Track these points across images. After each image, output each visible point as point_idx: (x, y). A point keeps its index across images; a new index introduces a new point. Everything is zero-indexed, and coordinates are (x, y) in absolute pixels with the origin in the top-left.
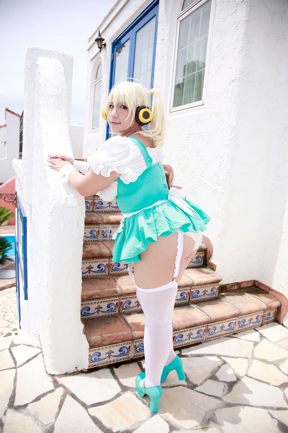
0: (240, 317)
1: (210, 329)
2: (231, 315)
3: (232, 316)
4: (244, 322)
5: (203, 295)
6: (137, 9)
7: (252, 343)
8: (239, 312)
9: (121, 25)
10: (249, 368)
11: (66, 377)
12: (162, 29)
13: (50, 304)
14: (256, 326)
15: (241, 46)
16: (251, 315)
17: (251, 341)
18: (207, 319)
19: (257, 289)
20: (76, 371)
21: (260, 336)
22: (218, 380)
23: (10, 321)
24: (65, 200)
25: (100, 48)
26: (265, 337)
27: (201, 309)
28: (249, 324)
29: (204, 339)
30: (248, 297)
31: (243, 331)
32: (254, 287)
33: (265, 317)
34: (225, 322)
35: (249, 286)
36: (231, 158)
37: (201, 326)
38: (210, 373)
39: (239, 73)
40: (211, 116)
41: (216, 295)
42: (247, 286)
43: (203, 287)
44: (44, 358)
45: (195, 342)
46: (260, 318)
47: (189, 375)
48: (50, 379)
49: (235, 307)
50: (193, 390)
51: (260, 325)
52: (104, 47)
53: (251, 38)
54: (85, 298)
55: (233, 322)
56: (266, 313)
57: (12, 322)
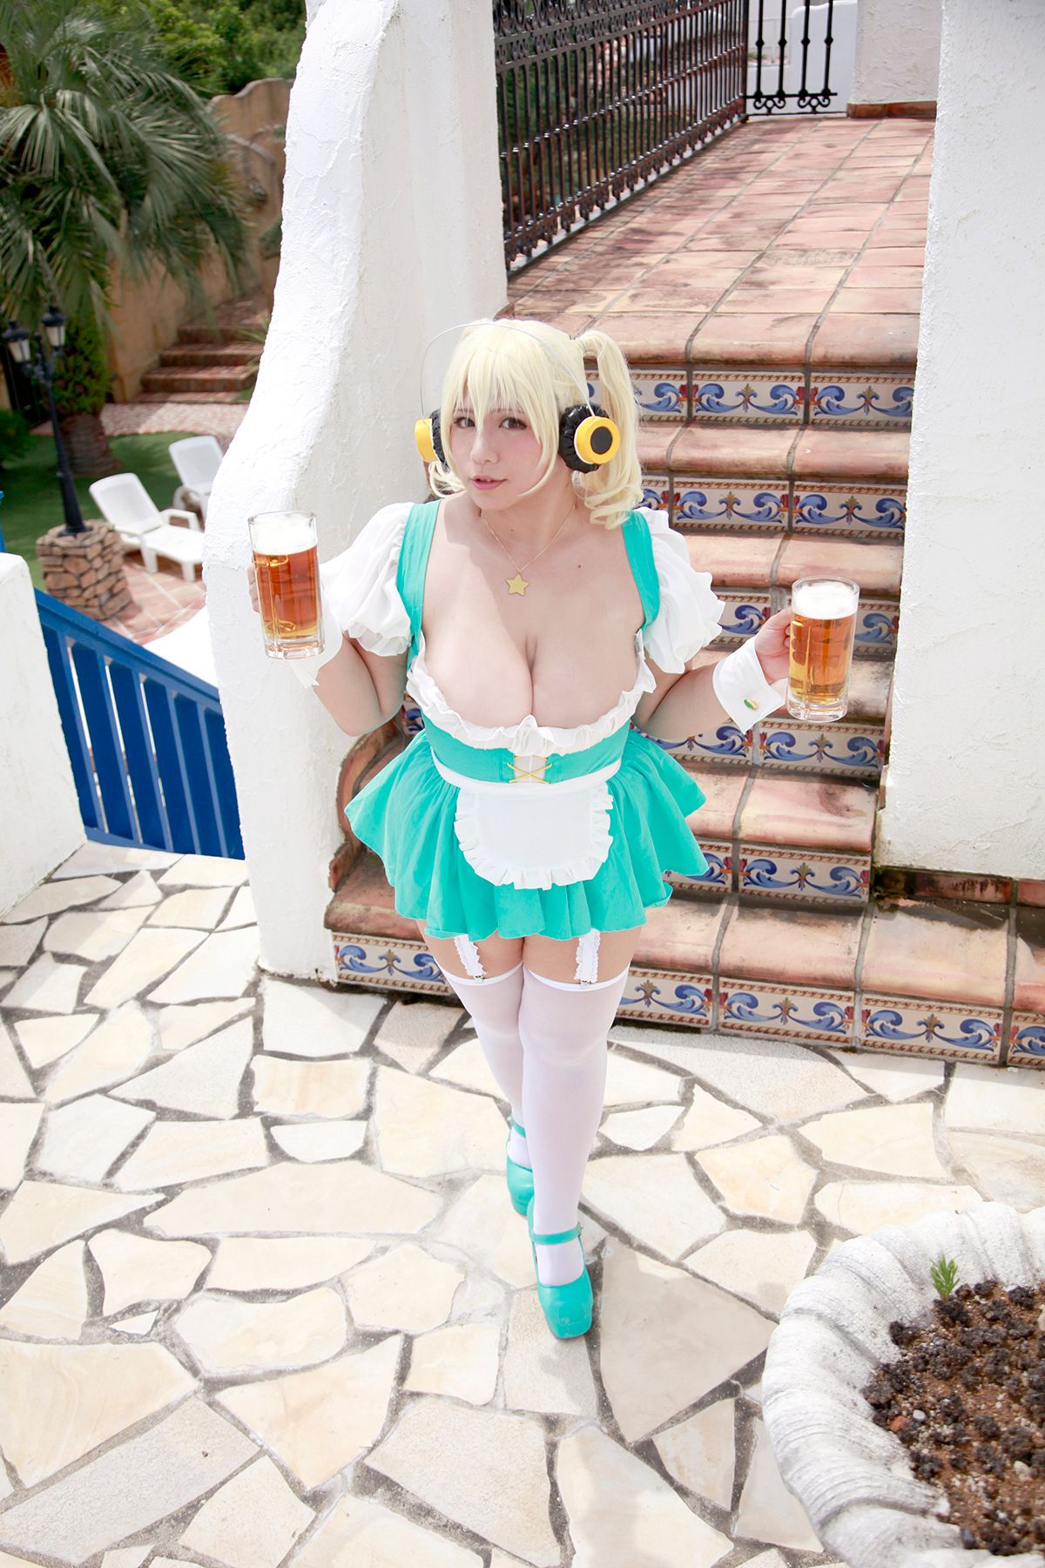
0: (866, 996)
1: (730, 996)
4: (895, 1023)
5: (799, 885)
7: (862, 1097)
14: (965, 1057)
16: (929, 1007)
17: (867, 1089)
18: (704, 957)
21: (929, 1092)
26: (940, 1101)
28: (924, 1036)
29: (709, 1023)
33: (1020, 1038)
34: (794, 991)
37: (688, 975)
41: (861, 896)
43: (788, 854)
45: (672, 1018)
46: (984, 1033)
49: (856, 955)
55: (835, 1006)
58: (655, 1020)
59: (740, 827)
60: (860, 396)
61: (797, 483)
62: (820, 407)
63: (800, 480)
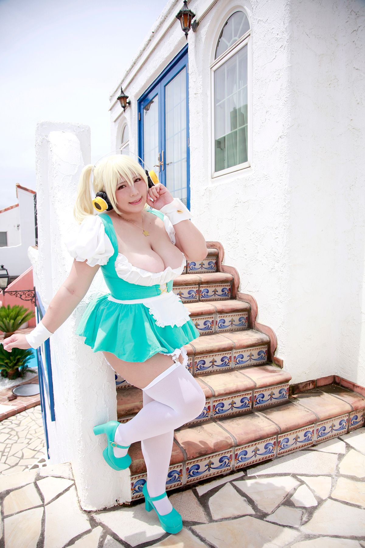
0: (317, 424)
1: (281, 441)
2: (306, 422)
3: (308, 423)
4: (324, 430)
5: (270, 399)
6: (163, 60)
7: (337, 456)
8: (315, 418)
9: (147, 79)
10: (333, 488)
11: (105, 513)
12: (194, 82)
13: (80, 423)
14: (340, 434)
15: (286, 96)
16: (333, 420)
17: (334, 454)
18: (275, 429)
19: (339, 387)
20: (117, 505)
21: (347, 447)
22: (294, 506)
23: (35, 449)
24: (89, 298)
25: (124, 107)
26: (352, 448)
27: (268, 416)
28: (331, 432)
29: (275, 455)
30: (327, 397)
31: (324, 442)
32: (334, 384)
33: (351, 421)
34: (299, 431)
35: (328, 383)
36: (288, 228)
37: (269, 438)
38: (283, 498)
39: (287, 128)
40: (260, 180)
41: (286, 397)
42: (326, 384)
43: (269, 389)
44: (77, 491)
45: (263, 459)
46: (344, 424)
47: (257, 501)
48: (85, 516)
49: (310, 412)
50: (263, 520)
51: (346, 432)
52: (128, 106)
53: (297, 86)
54: (122, 413)
55: (310, 431)
56: (352, 417)
57: (39, 451)
58: (258, 462)
59: (256, 384)
60: (200, 265)
61: (201, 286)
62: (190, 268)
63: (201, 285)
